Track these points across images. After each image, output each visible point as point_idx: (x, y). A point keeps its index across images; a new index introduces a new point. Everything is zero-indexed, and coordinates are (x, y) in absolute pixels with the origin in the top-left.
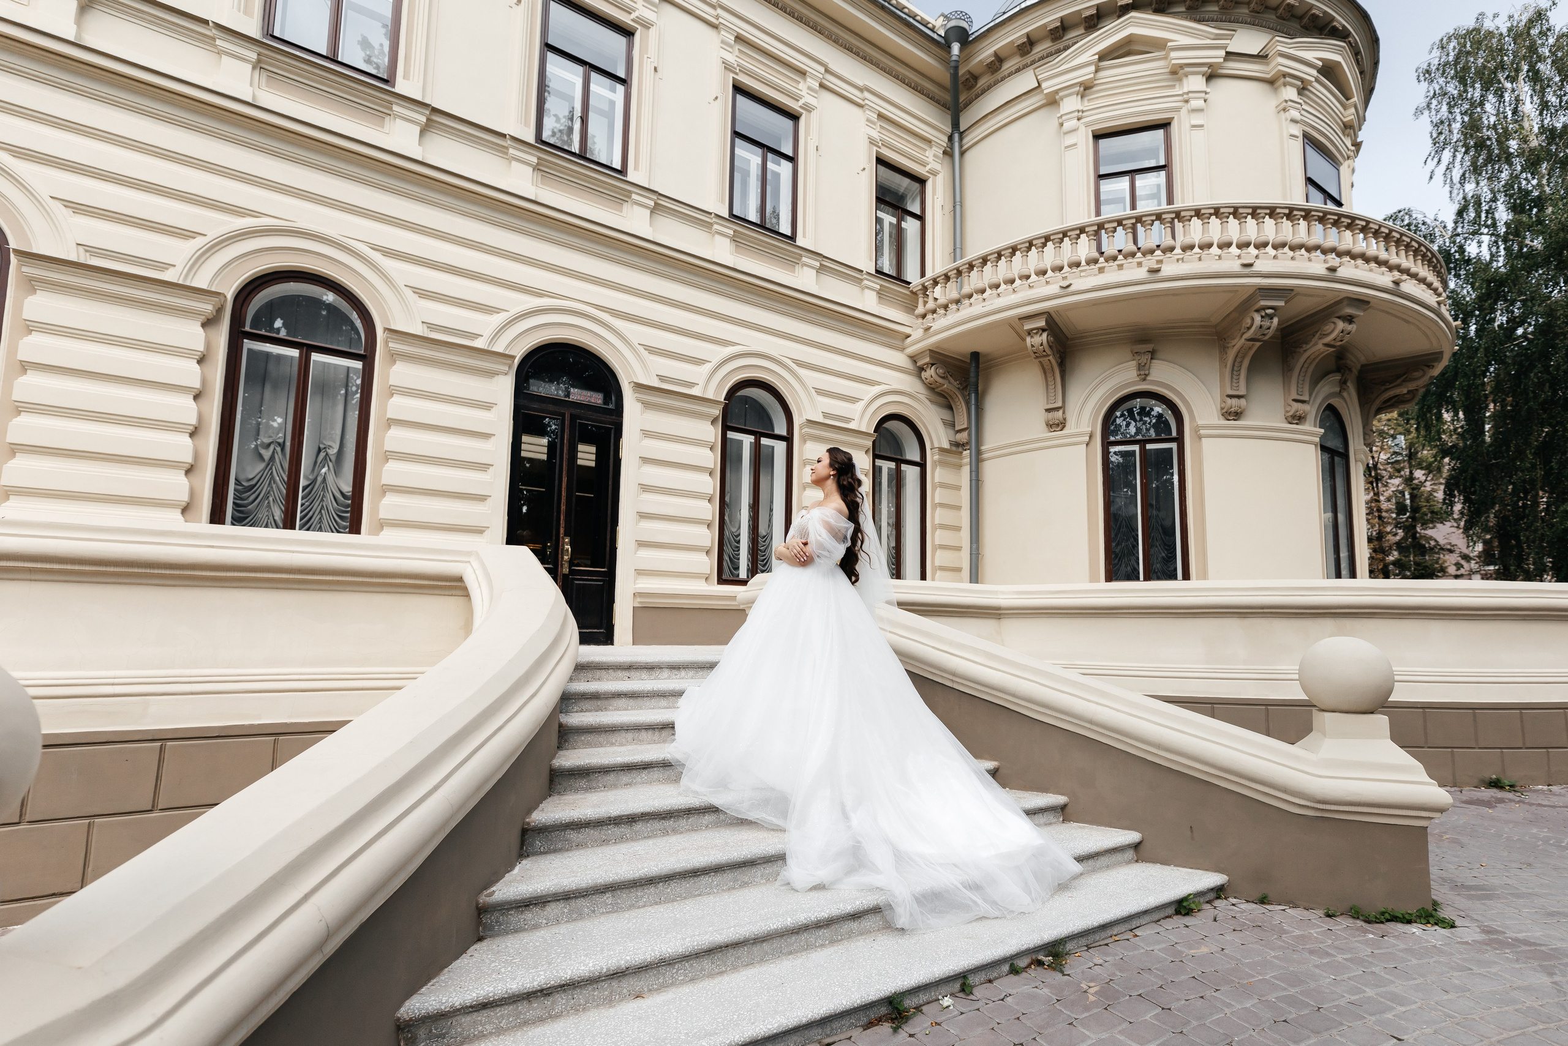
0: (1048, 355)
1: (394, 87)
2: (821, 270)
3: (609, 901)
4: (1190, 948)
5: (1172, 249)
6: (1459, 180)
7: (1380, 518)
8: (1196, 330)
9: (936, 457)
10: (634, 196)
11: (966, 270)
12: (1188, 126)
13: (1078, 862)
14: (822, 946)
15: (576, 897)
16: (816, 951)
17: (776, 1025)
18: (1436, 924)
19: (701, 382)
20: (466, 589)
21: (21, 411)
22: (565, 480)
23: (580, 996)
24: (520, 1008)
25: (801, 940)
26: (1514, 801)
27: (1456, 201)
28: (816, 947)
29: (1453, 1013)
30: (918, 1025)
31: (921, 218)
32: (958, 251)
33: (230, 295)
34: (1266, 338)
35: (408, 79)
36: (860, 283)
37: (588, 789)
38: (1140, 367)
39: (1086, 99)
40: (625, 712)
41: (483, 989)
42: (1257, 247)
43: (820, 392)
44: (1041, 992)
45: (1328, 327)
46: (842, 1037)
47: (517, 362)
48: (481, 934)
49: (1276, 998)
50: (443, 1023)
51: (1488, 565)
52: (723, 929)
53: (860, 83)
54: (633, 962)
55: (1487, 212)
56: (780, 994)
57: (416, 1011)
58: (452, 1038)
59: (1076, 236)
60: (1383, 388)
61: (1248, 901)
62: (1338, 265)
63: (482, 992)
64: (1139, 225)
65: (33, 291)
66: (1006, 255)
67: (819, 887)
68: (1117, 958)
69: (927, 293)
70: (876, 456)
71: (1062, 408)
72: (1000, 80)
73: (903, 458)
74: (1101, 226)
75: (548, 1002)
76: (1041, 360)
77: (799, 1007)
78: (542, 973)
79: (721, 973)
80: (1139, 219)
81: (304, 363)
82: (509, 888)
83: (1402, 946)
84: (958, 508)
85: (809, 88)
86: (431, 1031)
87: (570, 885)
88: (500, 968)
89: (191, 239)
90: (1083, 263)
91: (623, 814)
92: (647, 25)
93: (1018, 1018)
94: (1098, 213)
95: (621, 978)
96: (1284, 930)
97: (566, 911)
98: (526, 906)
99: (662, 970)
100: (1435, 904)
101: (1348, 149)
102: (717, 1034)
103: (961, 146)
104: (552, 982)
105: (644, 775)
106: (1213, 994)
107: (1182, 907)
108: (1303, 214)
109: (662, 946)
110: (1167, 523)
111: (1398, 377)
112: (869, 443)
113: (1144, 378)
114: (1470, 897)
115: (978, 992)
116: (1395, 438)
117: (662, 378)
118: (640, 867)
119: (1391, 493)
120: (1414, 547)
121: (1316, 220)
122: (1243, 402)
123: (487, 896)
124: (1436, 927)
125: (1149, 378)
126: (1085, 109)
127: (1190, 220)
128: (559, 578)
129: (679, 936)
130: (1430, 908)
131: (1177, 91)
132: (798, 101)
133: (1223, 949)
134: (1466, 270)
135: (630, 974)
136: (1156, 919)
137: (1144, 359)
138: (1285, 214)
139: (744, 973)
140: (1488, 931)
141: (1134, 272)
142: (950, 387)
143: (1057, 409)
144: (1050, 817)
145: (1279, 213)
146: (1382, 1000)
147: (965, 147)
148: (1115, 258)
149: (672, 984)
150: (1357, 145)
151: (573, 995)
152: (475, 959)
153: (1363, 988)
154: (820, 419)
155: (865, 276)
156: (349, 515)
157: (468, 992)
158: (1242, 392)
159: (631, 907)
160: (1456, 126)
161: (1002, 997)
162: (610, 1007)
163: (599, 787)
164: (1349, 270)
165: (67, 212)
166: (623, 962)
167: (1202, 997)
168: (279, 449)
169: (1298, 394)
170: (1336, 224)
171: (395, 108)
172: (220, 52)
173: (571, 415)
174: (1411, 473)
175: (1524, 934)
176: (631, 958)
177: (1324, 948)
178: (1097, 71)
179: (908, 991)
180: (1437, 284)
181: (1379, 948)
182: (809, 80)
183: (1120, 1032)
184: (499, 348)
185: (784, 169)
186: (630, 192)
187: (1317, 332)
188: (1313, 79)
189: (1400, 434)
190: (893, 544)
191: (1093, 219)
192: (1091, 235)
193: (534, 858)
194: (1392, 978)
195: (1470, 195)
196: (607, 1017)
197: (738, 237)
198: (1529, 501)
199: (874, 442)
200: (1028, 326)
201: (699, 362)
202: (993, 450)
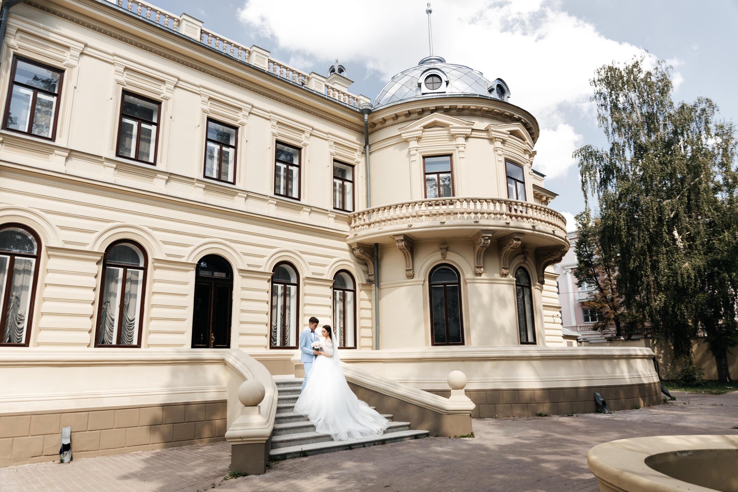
0: (405, 249)
1: (156, 167)
2: (311, 212)
8: (464, 240)
9: (360, 287)
10: (239, 194)
11: (371, 212)
12: (459, 157)
19: (263, 266)
22: (212, 310)
31: (353, 182)
32: (368, 203)
33: (103, 252)
34: (487, 246)
35: (161, 164)
36: (327, 216)
38: (442, 254)
39: (419, 143)
42: (481, 214)
43: (311, 264)
45: (510, 242)
47: (195, 265)
53: (327, 131)
60: (544, 258)
61: (433, 437)
62: (510, 221)
65: (49, 259)
69: (356, 218)
70: (334, 289)
71: (413, 269)
72: (385, 127)
73: (346, 289)
76: (403, 251)
81: (125, 273)
84: (371, 309)
85: (306, 137)
89: (95, 234)
90: (417, 216)
92: (243, 125)
103: (370, 151)
107: (416, 437)
111: (549, 254)
112: (331, 284)
113: (444, 258)
117: (249, 265)
122: (482, 269)
125: (446, 258)
126: (419, 147)
131: (454, 143)
132: (301, 142)
137: (444, 251)
141: (435, 222)
142: (366, 257)
143: (410, 270)
148: (429, 216)
154: (311, 276)
155: (329, 212)
158: (482, 265)
164: (515, 222)
165: (60, 230)
169: (504, 266)
171: (158, 175)
172: (105, 166)
173: (214, 283)
178: (422, 133)
182: (305, 134)
184: (190, 261)
185: (295, 171)
186: (238, 192)
187: (506, 244)
188: (508, 138)
190: (342, 326)
192: (420, 205)
197: (278, 204)
199: (333, 284)
200: (397, 238)
201: (263, 256)
202: (385, 285)
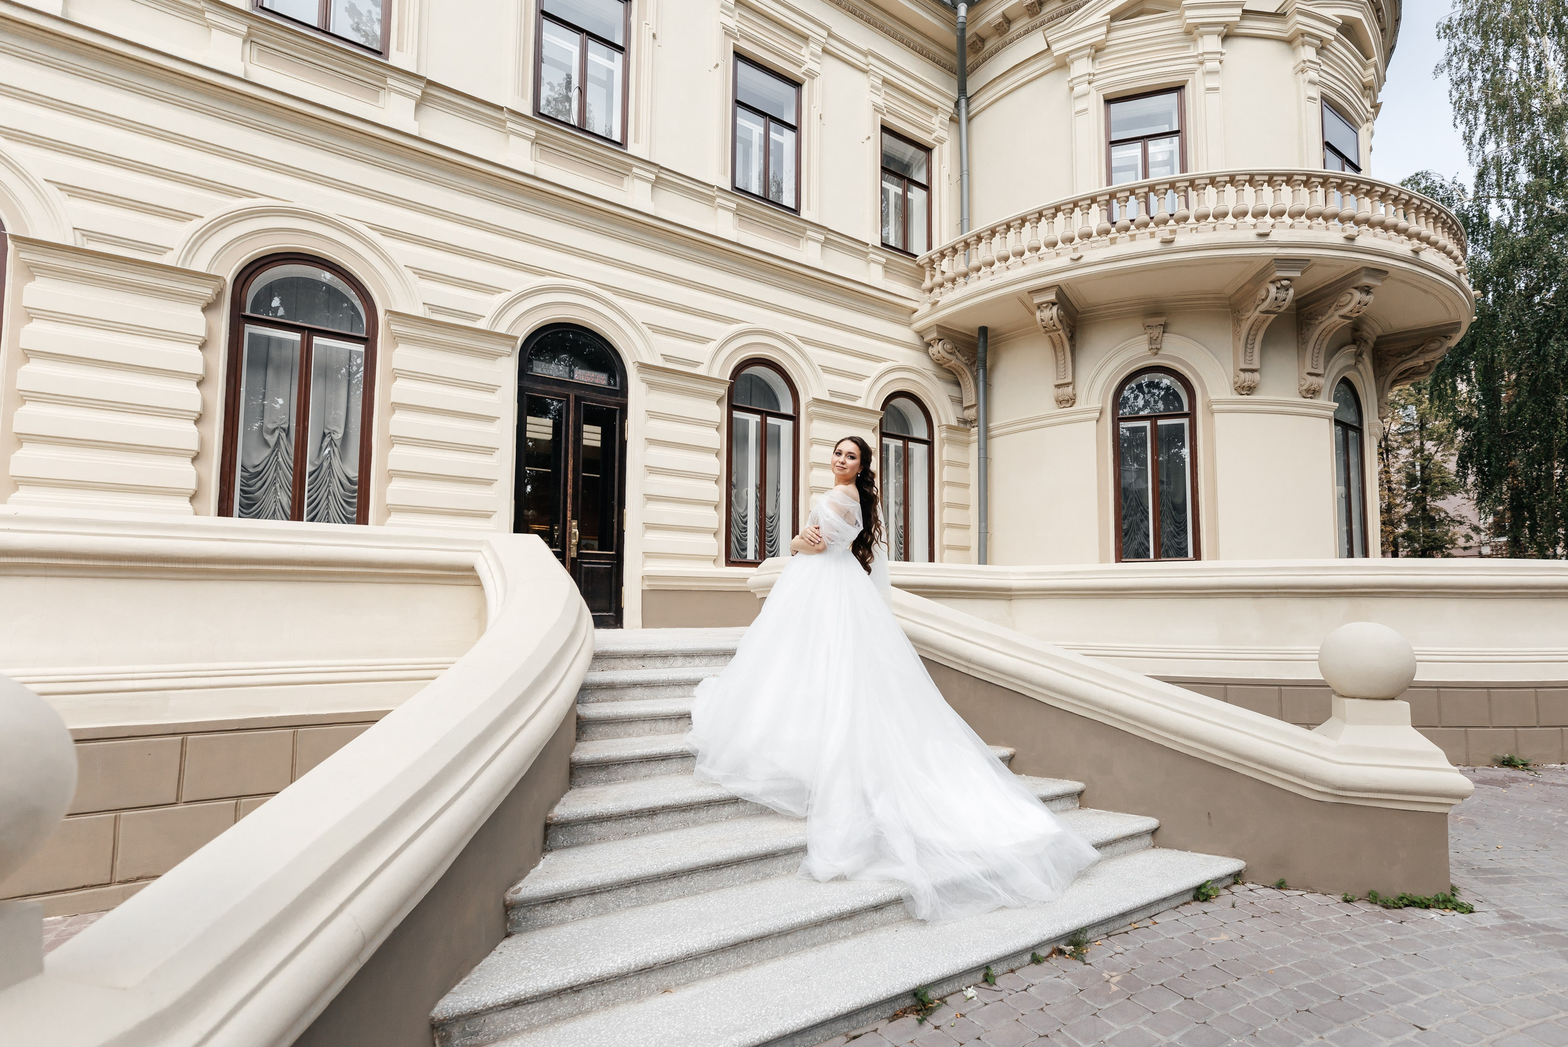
0: (1058, 330)
1: (387, 59)
2: (826, 243)
3: (634, 895)
4: (1210, 936)
5: (1186, 219)
6: (1478, 141)
7: (1390, 489)
8: (1211, 302)
9: (944, 435)
10: (635, 170)
11: (974, 242)
12: (1202, 89)
13: (1096, 848)
14: (845, 937)
15: (601, 892)
16: (839, 943)
17: (804, 1020)
18: (1455, 909)
19: (707, 361)
20: (478, 578)
21: (26, 400)
22: (571, 462)
23: (609, 992)
24: (551, 1005)
25: (825, 932)
26: (1527, 780)
27: (1475, 165)
28: (839, 938)
29: (1474, 1001)
30: (943, 1016)
31: (927, 188)
32: (965, 222)
33: (229, 278)
34: (1281, 310)
35: (402, 51)
36: (866, 257)
37: (608, 782)
38: (1152, 341)
39: (1097, 61)
40: (641, 702)
41: (514, 987)
42: (1273, 216)
43: (826, 369)
44: (1063, 981)
45: (1345, 298)
46: (868, 1029)
47: (520, 343)
48: (509, 930)
49: (1297, 987)
50: (476, 1020)
51: (1498, 536)
52: (748, 924)
53: (864, 47)
54: (661, 958)
55: (1508, 175)
56: (806, 987)
57: (450, 1011)
58: (485, 1035)
59: (1087, 206)
60: (1400, 359)
61: (1265, 887)
62: (1356, 234)
63: (513, 990)
64: (1152, 194)
65: (32, 277)
66: (1015, 227)
67: (840, 878)
68: (1137, 946)
69: (934, 266)
70: (883, 434)
71: (1072, 383)
72: (1008, 42)
73: (910, 436)
74: (1112, 195)
75: (578, 998)
76: (1051, 334)
77: (826, 1002)
78: (571, 970)
79: (747, 966)
80: (1152, 188)
81: (307, 348)
82: (534, 884)
83: (1421, 932)
84: (966, 486)
85: (812, 54)
86: (464, 1029)
87: (595, 880)
88: (530, 966)
89: (188, 222)
90: (1095, 234)
91: (644, 807)
93: (1042, 1009)
94: (1109, 182)
95: (649, 974)
96: (1303, 916)
97: (591, 905)
98: (552, 902)
99: (689, 964)
100: (1454, 889)
101: (1367, 112)
102: (746, 1029)
103: (968, 113)
104: (582, 980)
105: (663, 766)
106: (1235, 983)
107: (1201, 894)
108: (1321, 180)
109: (688, 941)
110: (1178, 500)
111: (1415, 348)
112: (876, 422)
113: (1156, 352)
114: (1487, 881)
115: (1001, 982)
116: (1406, 408)
117: (666, 358)
118: (663, 861)
119: (1402, 465)
120: (1424, 519)
121: (1334, 187)
122: (1256, 376)
123: (513, 893)
124: (1455, 912)
125: (1160, 352)
126: (1096, 72)
127: (1204, 189)
128: (567, 562)
129: (705, 931)
130: (1449, 894)
131: (1192, 52)
132: (800, 67)
133: (1242, 936)
134: (1483, 235)
135: (657, 969)
136: (1175, 906)
137: (1156, 332)
138: (1302, 181)
139: (769, 966)
140: (1506, 916)
141: (1146, 243)
142: (958, 363)
143: (1067, 385)
144: (1067, 803)
145: (1297, 180)
146: (1404, 988)
147: (971, 114)
148: (1127, 229)
149: (699, 978)
150: (1377, 107)
151: (602, 991)
152: (504, 957)
153: (1384, 976)
154: (826, 397)
155: (871, 250)
156: (356, 500)
157: (500, 991)
158: (1256, 365)
159: (655, 901)
160: (1477, 85)
161: (1025, 987)
162: (639, 1002)
163: (619, 780)
164: (1368, 238)
165: (62, 195)
166: (650, 958)
167: (1224, 986)
168: (283, 435)
169: (1313, 367)
170: (1354, 190)
171: (389, 81)
172: (210, 26)
173: (576, 396)
174: (1422, 443)
175: (1543, 919)
176: (658, 954)
177: (1343, 935)
178: (1108, 32)
179: (933, 983)
180: (1457, 252)
181: (1399, 935)
182: (811, 45)
183: (1144, 1023)
184: (502, 329)
185: (787, 138)
186: (631, 166)
187: (1333, 303)
188: (1333, 38)
189: (1412, 404)
190: (901, 523)
191: (1104, 188)
192: (1103, 205)
193: (557, 852)
194: (1412, 965)
195: (1490, 157)
196: (636, 1013)
197: (741, 211)
198: (1544, 472)
199: (881, 420)
200: (1038, 299)
201: (703, 340)
202: (1001, 427)
